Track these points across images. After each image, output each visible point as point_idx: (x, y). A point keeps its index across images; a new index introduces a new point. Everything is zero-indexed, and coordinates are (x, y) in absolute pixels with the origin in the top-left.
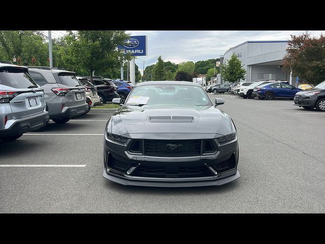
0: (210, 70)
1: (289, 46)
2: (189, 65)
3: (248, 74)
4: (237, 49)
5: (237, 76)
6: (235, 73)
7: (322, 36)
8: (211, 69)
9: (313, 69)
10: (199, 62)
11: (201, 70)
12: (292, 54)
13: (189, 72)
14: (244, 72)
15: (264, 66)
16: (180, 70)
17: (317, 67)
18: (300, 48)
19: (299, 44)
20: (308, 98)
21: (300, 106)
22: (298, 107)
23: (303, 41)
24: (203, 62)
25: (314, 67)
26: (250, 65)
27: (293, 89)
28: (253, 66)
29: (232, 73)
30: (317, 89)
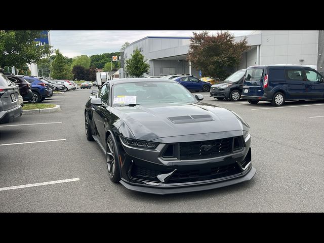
0: (107, 65)
1: (192, 42)
2: (85, 59)
3: (151, 69)
4: (137, 44)
5: (141, 71)
6: (140, 68)
7: (218, 34)
8: (108, 63)
9: (214, 63)
10: (94, 56)
11: (97, 64)
12: (194, 50)
13: (85, 67)
14: (147, 66)
15: (165, 60)
16: (75, 64)
17: (217, 62)
18: (201, 44)
19: (200, 41)
20: (223, 90)
21: (215, 98)
22: (213, 98)
23: (203, 39)
24: (98, 56)
25: (214, 61)
26: (152, 60)
27: (198, 82)
28: (155, 61)
29: (136, 68)
30: (228, 82)
